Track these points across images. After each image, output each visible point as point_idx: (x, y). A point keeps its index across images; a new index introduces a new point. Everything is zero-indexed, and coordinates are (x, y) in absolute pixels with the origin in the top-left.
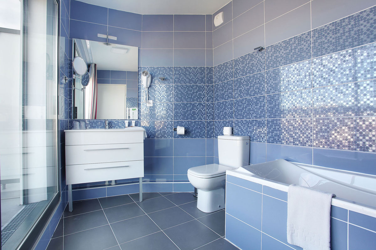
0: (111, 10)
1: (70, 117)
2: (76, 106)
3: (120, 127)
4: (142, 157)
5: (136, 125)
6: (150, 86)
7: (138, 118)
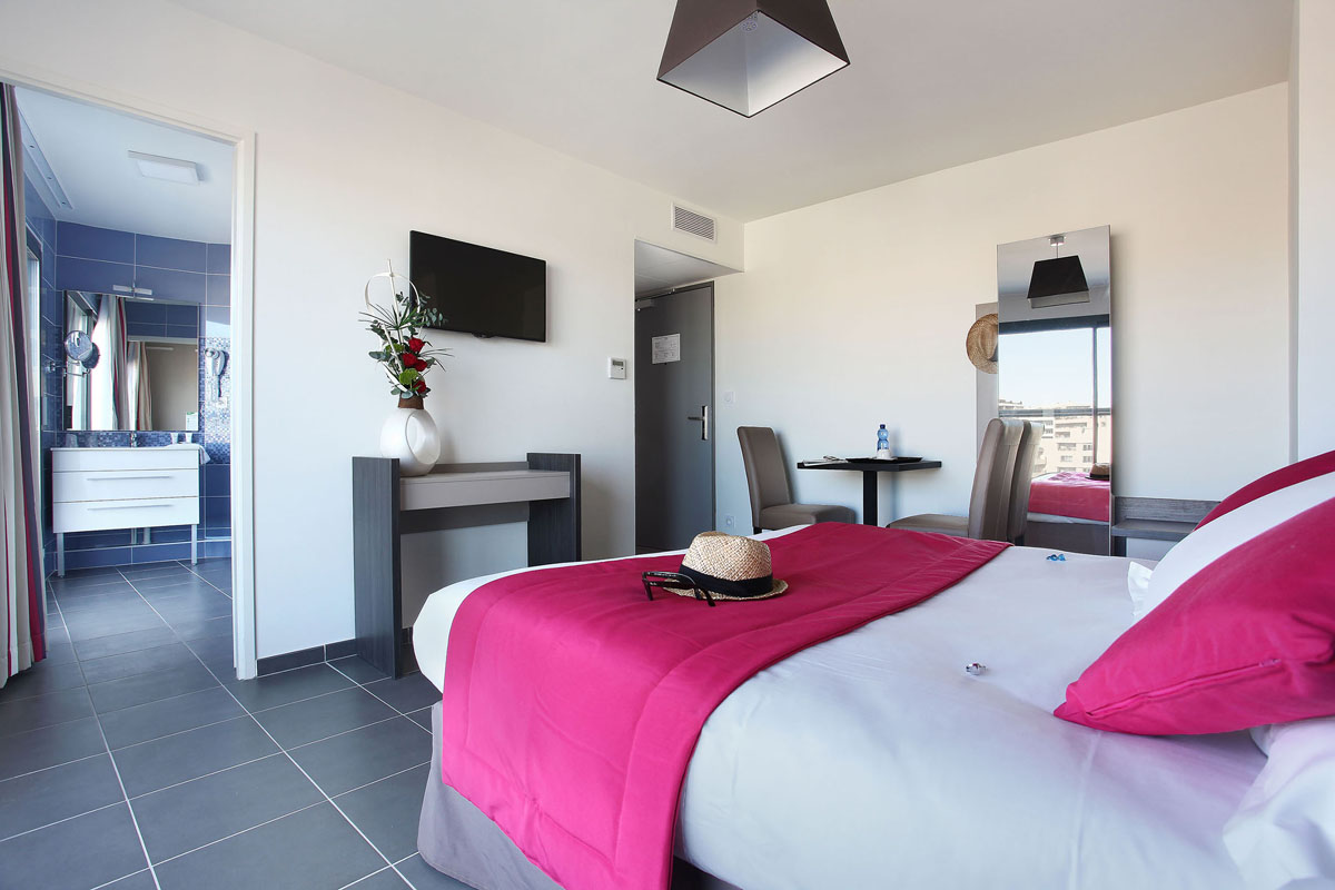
0: (142, 238)
1: (59, 426)
2: (69, 404)
3: (162, 445)
4: (196, 492)
5: (194, 441)
6: (223, 373)
7: (200, 429)
